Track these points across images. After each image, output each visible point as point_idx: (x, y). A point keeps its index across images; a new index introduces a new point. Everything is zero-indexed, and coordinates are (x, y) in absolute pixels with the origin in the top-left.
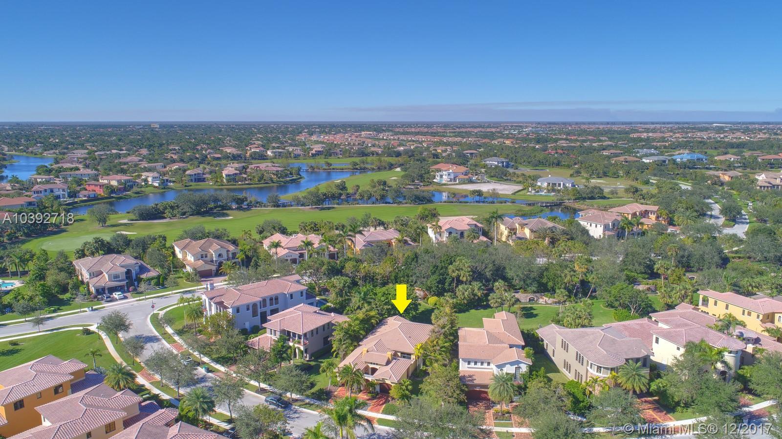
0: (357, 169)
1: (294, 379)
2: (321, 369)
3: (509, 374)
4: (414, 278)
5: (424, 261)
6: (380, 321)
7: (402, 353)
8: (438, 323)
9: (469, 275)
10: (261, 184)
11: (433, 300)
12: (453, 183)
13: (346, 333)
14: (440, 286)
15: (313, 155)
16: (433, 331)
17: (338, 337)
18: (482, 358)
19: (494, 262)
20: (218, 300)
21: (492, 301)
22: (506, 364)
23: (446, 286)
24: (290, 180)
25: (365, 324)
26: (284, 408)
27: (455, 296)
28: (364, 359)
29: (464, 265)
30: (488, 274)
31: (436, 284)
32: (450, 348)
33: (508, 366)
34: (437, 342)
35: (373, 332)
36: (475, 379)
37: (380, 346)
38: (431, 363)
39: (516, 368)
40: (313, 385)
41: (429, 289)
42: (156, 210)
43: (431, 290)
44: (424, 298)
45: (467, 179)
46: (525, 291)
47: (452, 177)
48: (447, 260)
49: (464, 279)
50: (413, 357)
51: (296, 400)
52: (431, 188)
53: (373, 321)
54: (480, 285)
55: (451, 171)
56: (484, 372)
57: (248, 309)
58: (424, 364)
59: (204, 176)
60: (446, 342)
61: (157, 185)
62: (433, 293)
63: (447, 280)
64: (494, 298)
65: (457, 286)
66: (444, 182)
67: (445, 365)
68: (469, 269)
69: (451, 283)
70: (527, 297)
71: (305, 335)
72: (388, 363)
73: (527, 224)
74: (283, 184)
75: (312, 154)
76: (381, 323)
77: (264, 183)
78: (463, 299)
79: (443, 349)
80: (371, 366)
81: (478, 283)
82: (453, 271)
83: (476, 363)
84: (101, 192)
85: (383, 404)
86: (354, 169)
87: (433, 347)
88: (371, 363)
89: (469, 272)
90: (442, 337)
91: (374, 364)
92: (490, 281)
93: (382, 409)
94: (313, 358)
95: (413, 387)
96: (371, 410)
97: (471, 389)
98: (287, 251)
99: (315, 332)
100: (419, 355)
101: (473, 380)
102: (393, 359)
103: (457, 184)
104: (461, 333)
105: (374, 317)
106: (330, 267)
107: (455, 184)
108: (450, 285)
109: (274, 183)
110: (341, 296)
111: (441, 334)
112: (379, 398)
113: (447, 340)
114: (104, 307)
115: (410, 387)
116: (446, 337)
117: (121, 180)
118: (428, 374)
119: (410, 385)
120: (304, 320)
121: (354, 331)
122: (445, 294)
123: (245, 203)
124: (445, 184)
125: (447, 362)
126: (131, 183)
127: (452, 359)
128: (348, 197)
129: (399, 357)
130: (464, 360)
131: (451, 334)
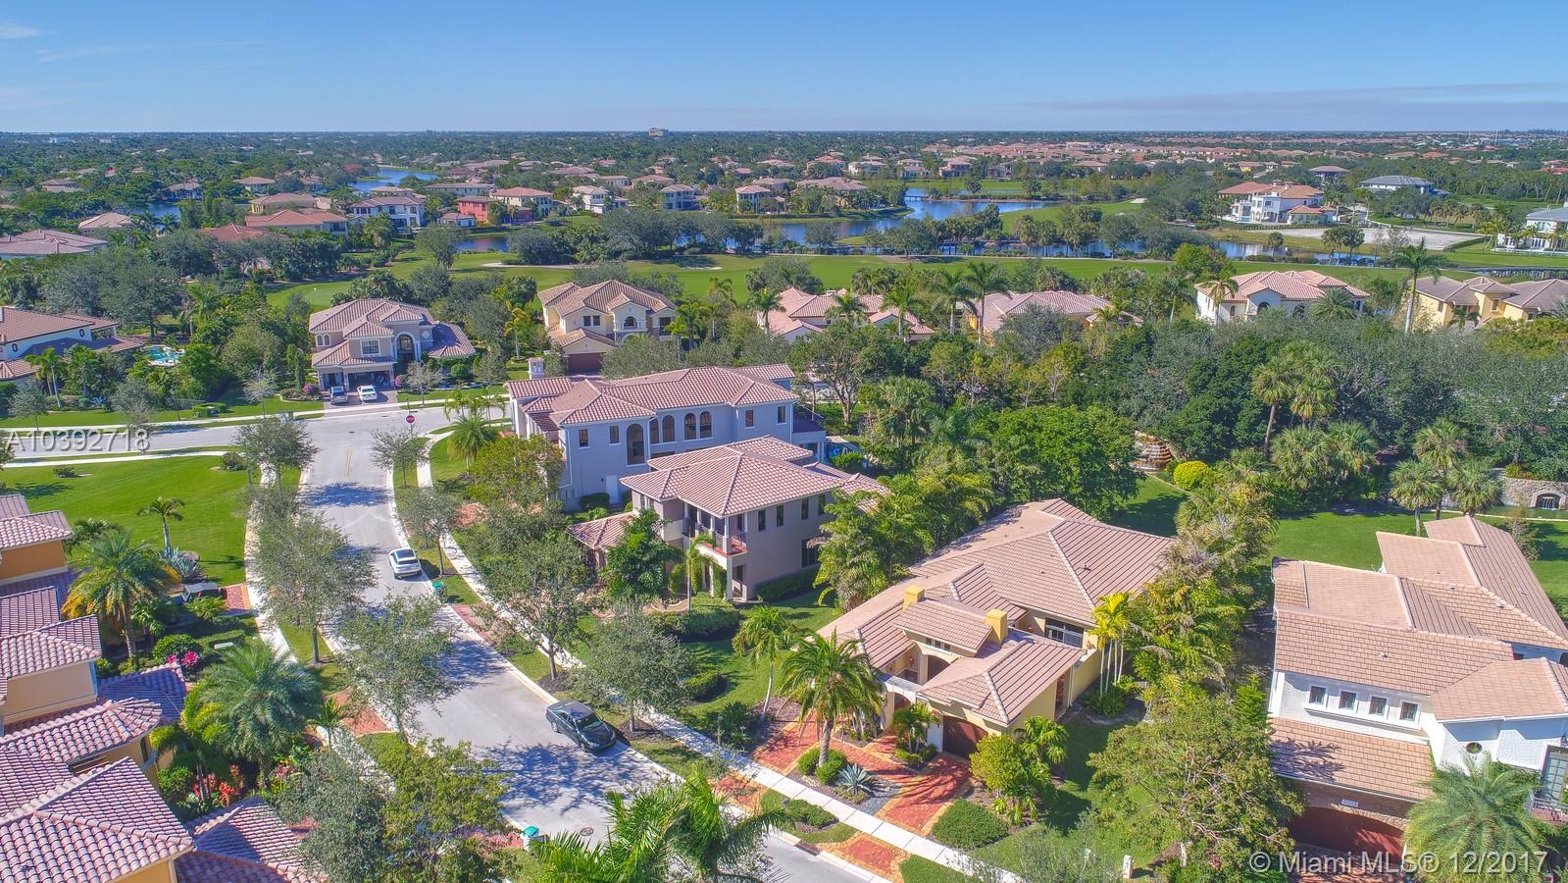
0: (1038, 198)
1: (634, 659)
2: (738, 636)
3: (1508, 768)
4: (1135, 403)
5: (1172, 352)
6: (992, 509)
7: (1050, 621)
8: (1201, 531)
9: (1325, 401)
10: (814, 216)
11: (1188, 470)
12: (1276, 223)
13: (866, 531)
14: (1217, 428)
15: (946, 174)
16: (1176, 556)
17: (836, 539)
18: (1381, 681)
19: (1415, 366)
20: (540, 406)
21: (1405, 486)
22: (1499, 725)
23: (1240, 430)
24: (879, 213)
25: (941, 511)
26: (595, 751)
27: (1265, 462)
28: (902, 623)
29: (1310, 367)
30: (1393, 404)
31: (1206, 424)
32: (1235, 625)
33: (1512, 736)
34: (1185, 597)
35: (965, 541)
36: (1339, 767)
37: (972, 589)
38: (1155, 673)
39: (1550, 749)
40: (720, 686)
41: (1179, 437)
42: (560, 245)
43: (1187, 441)
44: (1161, 466)
45: (1316, 217)
46: (1525, 470)
47: (1276, 209)
48: (1250, 353)
49: (1306, 411)
50: (1090, 639)
51: (650, 731)
52: (1215, 233)
53: (968, 504)
54: (1360, 434)
55: (1274, 194)
56: (1383, 742)
57: (614, 438)
58: (1129, 670)
59: (698, 198)
60: (1222, 601)
61: (598, 210)
62: (1190, 450)
63: (1244, 412)
64: (1412, 479)
65: (1278, 430)
66: (1253, 222)
67: (1210, 688)
68: (1327, 381)
69: (1257, 423)
70: (1529, 490)
71: (738, 521)
72: (988, 647)
73: (1512, 295)
74: (861, 219)
75: (944, 173)
76: (997, 514)
77: (820, 216)
78: (1295, 476)
79: (1209, 625)
80: (927, 650)
81: (1354, 427)
82: (1268, 384)
83: (1347, 699)
84: (484, 217)
85: (942, 799)
86: (1032, 198)
87: (1169, 612)
88: (929, 641)
89: (1327, 388)
90: (1207, 580)
91: (938, 644)
92: (1398, 426)
93: (935, 819)
94: (760, 600)
95: (1068, 752)
96: (893, 817)
97: (1316, 804)
98: (798, 323)
99: (771, 519)
100: (1111, 633)
101: (1327, 769)
102: (1011, 635)
103: (1288, 227)
104: (1285, 576)
105: (972, 492)
106: (882, 354)
107: (1281, 228)
108: (1252, 428)
109: (841, 216)
110: (900, 432)
111: (1203, 570)
112: (935, 772)
113: (1227, 592)
114: (322, 415)
115: (1056, 752)
116: (1222, 583)
117: (528, 197)
118: (1140, 709)
119: (1056, 743)
120: (743, 476)
121: (899, 528)
122: (1234, 453)
123: (758, 242)
124: (1254, 227)
125: (1219, 675)
126: (548, 206)
127: (1239, 663)
128: (1001, 245)
129: (1038, 632)
130: (1295, 680)
131: (1244, 577)
